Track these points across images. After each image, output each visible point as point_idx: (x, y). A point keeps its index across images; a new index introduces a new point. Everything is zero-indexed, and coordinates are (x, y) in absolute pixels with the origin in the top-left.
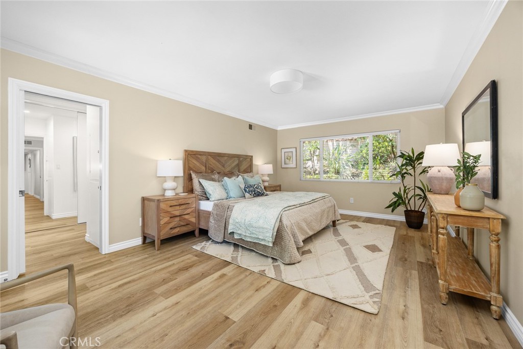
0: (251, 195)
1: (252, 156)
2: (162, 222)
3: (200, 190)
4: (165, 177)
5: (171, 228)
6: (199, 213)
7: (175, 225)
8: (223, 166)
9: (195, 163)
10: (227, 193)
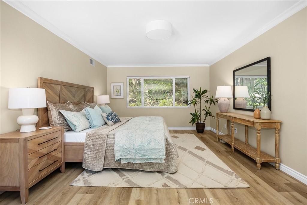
0: (113, 122)
1: (93, 88)
2: (30, 166)
3: (59, 122)
4: (21, 109)
5: (40, 171)
6: (65, 147)
7: (43, 165)
8: (74, 97)
9: (50, 92)
10: (90, 123)
